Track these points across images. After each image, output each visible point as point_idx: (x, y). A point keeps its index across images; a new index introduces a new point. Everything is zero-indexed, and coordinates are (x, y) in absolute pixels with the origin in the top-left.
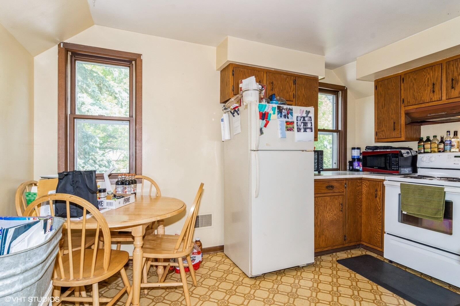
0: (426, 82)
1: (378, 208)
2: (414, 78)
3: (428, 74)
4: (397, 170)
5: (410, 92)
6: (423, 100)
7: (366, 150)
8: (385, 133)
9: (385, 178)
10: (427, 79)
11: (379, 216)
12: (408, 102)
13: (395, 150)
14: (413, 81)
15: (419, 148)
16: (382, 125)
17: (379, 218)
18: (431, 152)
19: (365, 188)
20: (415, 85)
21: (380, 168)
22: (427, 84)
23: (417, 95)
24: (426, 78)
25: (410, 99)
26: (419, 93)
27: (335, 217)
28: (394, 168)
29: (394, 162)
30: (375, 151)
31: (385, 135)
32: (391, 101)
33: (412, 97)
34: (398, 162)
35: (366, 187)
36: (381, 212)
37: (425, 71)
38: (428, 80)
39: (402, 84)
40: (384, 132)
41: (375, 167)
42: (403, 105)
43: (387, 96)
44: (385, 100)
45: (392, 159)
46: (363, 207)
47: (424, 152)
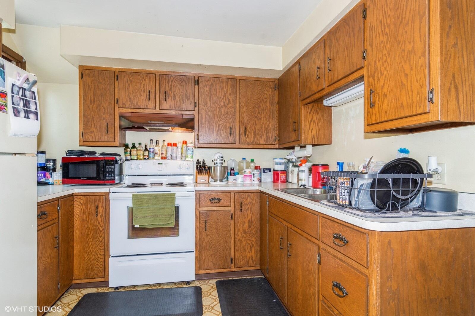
0: (142, 87)
1: (99, 229)
2: (129, 79)
3: (143, 80)
4: (112, 179)
5: (125, 93)
6: (139, 105)
7: (66, 155)
8: (95, 135)
9: (109, 190)
10: (142, 85)
11: (101, 239)
12: (124, 104)
13: (109, 156)
14: (129, 82)
15: (126, 155)
16: (90, 125)
17: (101, 241)
18: (137, 159)
19: (79, 207)
20: (131, 87)
21: (89, 178)
22: (143, 90)
23: (133, 98)
24: (142, 83)
25: (126, 100)
26: (135, 96)
27: (49, 260)
28: (109, 177)
29: (109, 170)
30: (81, 156)
31: (95, 137)
32: (103, 98)
33: (128, 100)
34: (114, 171)
35: (81, 204)
36: (103, 233)
37: (141, 75)
38: (144, 87)
39: (116, 82)
40: (93, 134)
41: (83, 177)
42: (117, 105)
43: (97, 90)
44: (94, 94)
45: (106, 167)
46: (76, 233)
47: (131, 159)
